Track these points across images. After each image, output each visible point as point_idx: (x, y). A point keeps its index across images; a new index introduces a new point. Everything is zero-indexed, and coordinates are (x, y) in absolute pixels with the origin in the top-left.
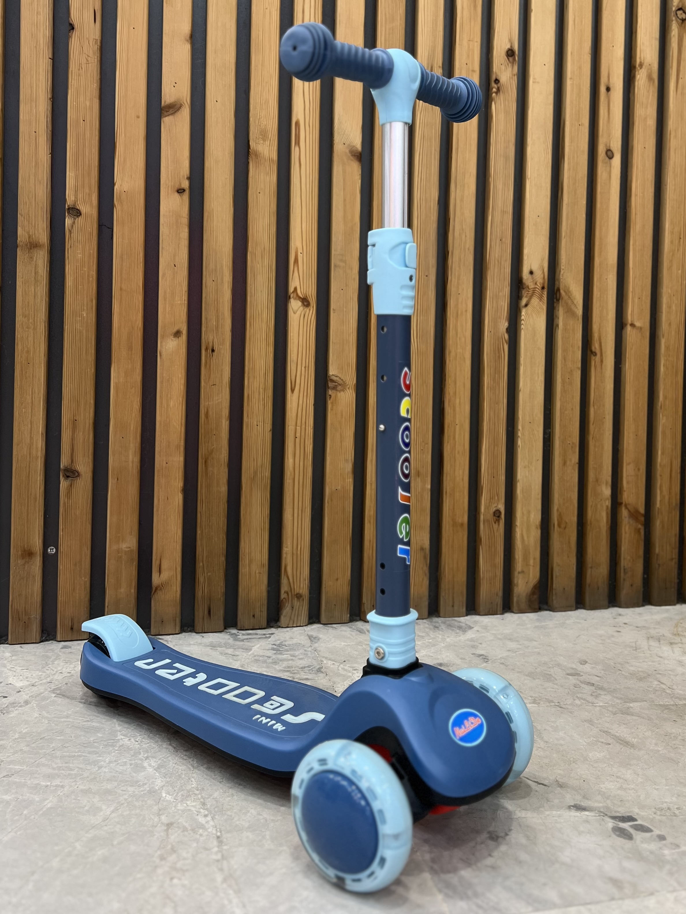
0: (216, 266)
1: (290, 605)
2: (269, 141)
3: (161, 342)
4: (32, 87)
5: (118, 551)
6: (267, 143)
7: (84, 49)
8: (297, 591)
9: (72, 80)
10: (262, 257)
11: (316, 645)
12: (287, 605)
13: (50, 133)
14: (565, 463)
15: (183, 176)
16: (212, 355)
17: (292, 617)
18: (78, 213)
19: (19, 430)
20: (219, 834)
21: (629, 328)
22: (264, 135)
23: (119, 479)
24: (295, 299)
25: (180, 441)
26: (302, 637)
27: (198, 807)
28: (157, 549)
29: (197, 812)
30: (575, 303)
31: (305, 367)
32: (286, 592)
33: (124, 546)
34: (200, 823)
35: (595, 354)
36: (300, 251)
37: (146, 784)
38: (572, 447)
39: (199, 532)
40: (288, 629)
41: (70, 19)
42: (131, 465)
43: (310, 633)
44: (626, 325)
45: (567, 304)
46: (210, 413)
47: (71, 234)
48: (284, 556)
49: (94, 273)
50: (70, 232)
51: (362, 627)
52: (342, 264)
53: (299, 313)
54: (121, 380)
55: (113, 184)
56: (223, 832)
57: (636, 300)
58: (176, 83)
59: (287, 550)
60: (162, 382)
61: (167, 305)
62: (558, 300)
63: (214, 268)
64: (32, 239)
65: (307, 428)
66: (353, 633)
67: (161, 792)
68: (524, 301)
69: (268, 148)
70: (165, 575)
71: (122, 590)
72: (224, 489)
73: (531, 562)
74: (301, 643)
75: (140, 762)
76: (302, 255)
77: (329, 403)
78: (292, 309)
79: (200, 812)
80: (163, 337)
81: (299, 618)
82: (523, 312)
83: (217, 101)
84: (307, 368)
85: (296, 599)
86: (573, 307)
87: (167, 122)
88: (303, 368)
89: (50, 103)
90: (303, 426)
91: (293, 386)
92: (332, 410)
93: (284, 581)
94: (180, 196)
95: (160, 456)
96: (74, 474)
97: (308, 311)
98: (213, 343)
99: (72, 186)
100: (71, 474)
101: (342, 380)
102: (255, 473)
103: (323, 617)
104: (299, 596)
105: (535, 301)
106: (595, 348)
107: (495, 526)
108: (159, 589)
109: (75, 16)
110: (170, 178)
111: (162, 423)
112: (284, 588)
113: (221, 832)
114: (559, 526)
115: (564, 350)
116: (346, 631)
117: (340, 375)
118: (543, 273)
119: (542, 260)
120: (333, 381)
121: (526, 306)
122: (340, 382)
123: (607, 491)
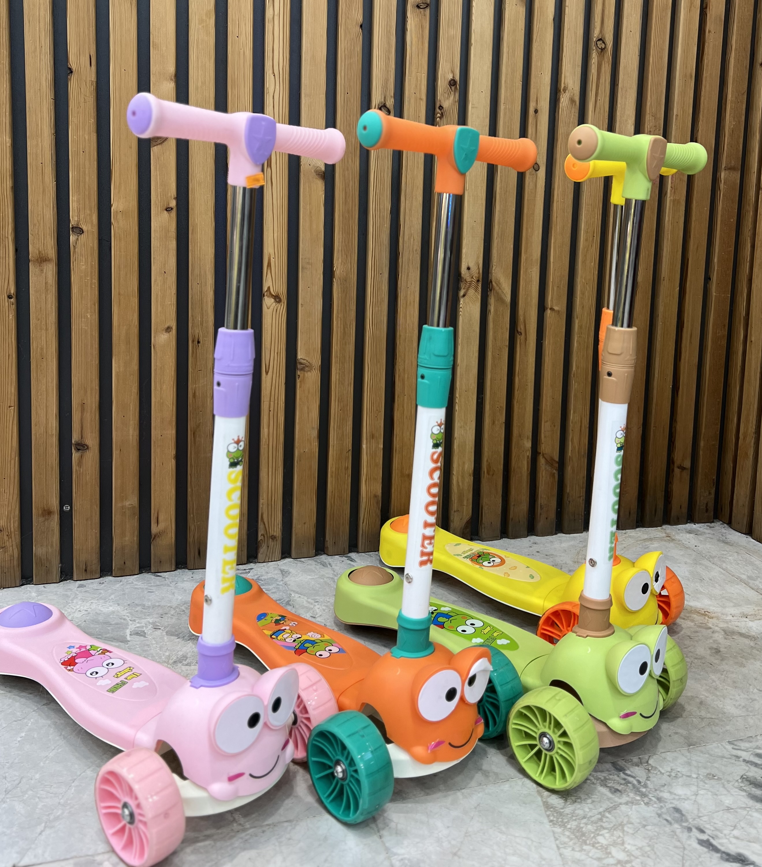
0: (200, 272)
1: (265, 545)
3: (155, 337)
4: (37, 125)
5: (123, 507)
7: (82, 90)
8: (272, 533)
9: (72, 117)
11: (287, 579)
12: (263, 545)
13: (54, 162)
15: (171, 196)
16: (198, 346)
17: (268, 553)
18: (81, 231)
19: (37, 413)
21: (548, 312)
23: (122, 450)
24: (268, 297)
25: (172, 417)
26: (276, 572)
28: (155, 504)
30: (504, 291)
31: (277, 353)
32: (263, 535)
33: (127, 503)
35: (521, 334)
36: (272, 256)
38: (500, 410)
39: (189, 490)
40: (265, 564)
41: (69, 64)
42: (131, 437)
43: (282, 568)
44: (547, 308)
45: (498, 293)
46: (197, 394)
47: (75, 249)
48: (261, 506)
49: (96, 281)
50: (74, 247)
51: (325, 561)
52: (308, 266)
53: (272, 308)
54: (122, 369)
55: (110, 206)
57: (555, 288)
59: (263, 501)
60: (156, 370)
61: (159, 306)
62: (491, 290)
63: (198, 273)
64: (42, 254)
65: (279, 402)
66: (318, 567)
68: (462, 292)
70: (162, 525)
71: (127, 539)
73: (465, 503)
74: (274, 577)
76: (274, 259)
77: (298, 381)
78: (266, 305)
80: (156, 333)
81: (274, 555)
82: (462, 301)
84: (279, 354)
85: (270, 540)
86: (503, 296)
87: (155, 151)
88: (276, 354)
89: (53, 137)
90: (276, 402)
91: (267, 369)
92: (300, 387)
93: (261, 526)
94: (168, 213)
95: (156, 430)
96: (84, 447)
97: (279, 306)
98: (198, 336)
99: (75, 208)
100: (81, 447)
101: (309, 362)
103: (293, 553)
104: (273, 538)
105: (471, 292)
106: (521, 329)
108: (157, 536)
109: (73, 61)
110: (160, 199)
111: (157, 403)
112: (261, 531)
114: (488, 473)
115: (495, 332)
116: (311, 565)
117: (307, 359)
118: (479, 268)
119: (478, 258)
120: (301, 364)
121: (464, 296)
122: (308, 364)
123: (528, 444)
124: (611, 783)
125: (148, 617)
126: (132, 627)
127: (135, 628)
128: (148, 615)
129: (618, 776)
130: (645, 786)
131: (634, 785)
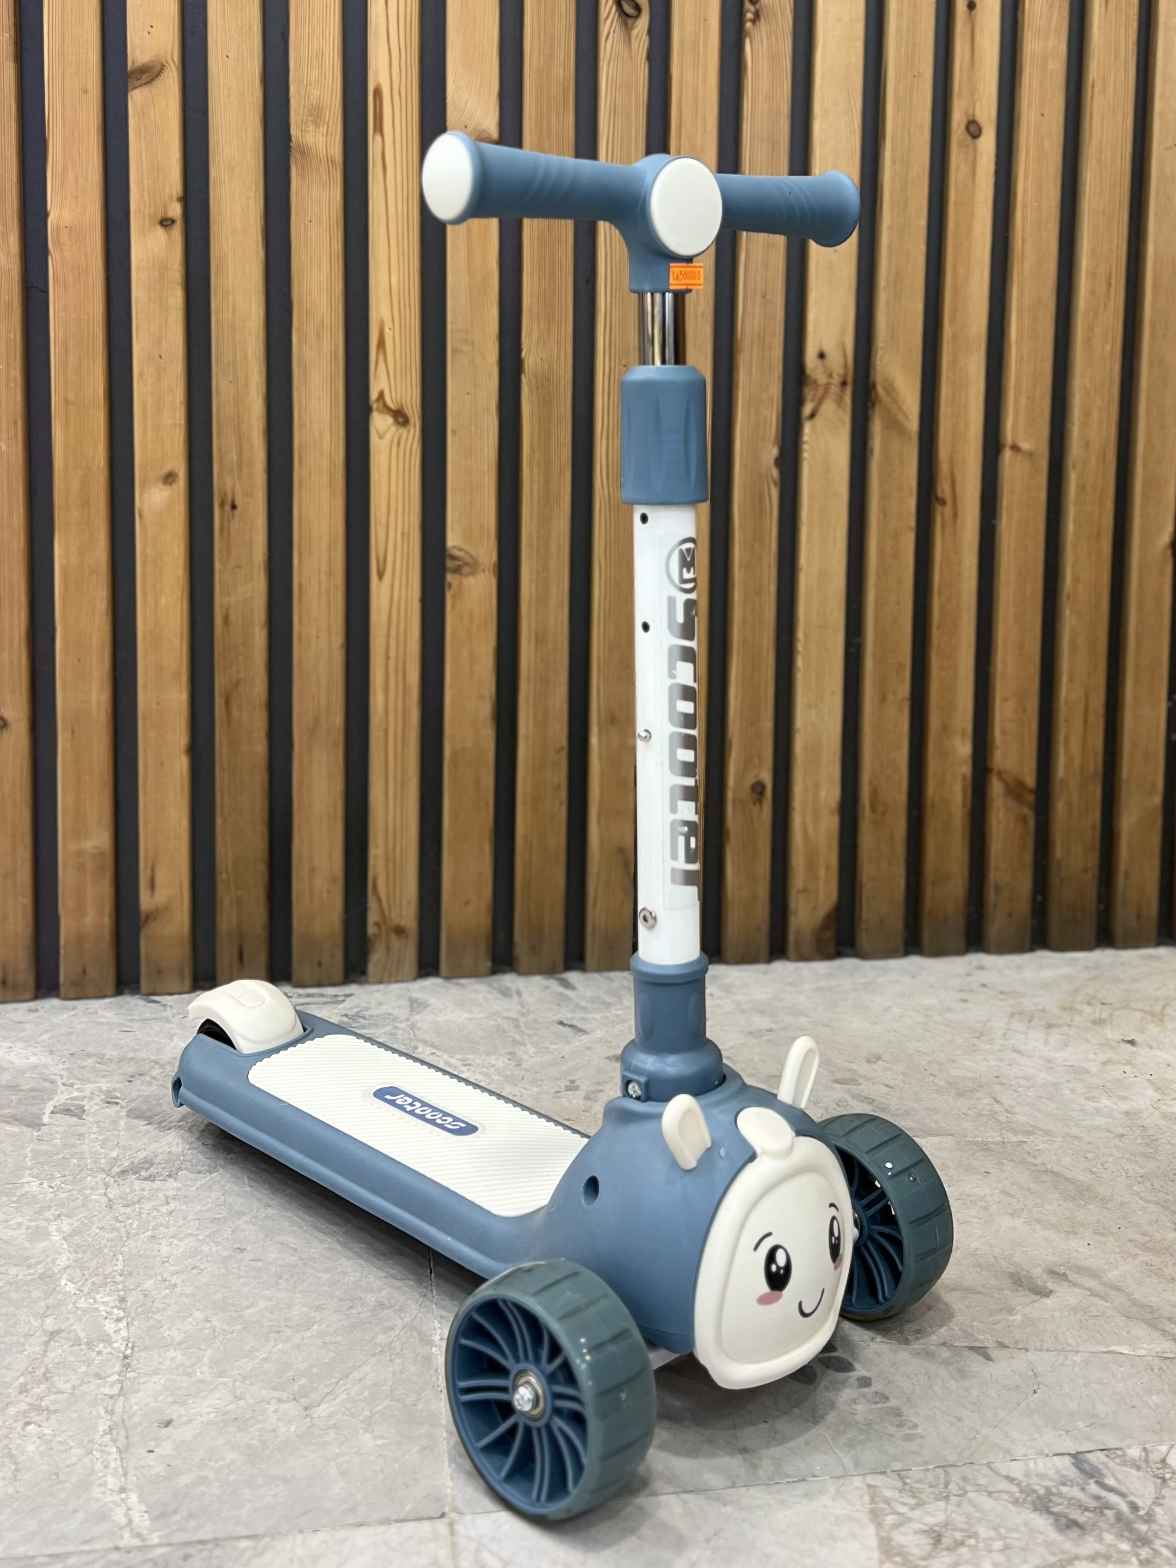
0: (235, 357)
1: (383, 946)
2: (325, 126)
3: (141, 494)
5: (79, 853)
6: (323, 130)
8: (395, 920)
10: (319, 336)
11: (418, 1017)
12: (378, 945)
14: (883, 699)
15: (171, 197)
16: (233, 515)
17: (389, 963)
20: (128, 1352)
21: (1008, 454)
22: (316, 115)
23: (75, 732)
24: (381, 412)
25: (181, 664)
26: (400, 1003)
27: (112, 1304)
28: (146, 850)
29: (107, 1313)
30: (904, 408)
31: (403, 534)
32: (377, 924)
33: (88, 845)
34: (105, 1331)
35: (943, 502)
36: (387, 326)
37: (40, 1262)
38: (898, 670)
39: (219, 821)
40: (379, 986)
42: (95, 705)
43: (415, 995)
44: (1003, 447)
45: (888, 411)
46: (232, 617)
48: (371, 862)
49: (17, 374)
52: (467, 348)
53: (388, 437)
54: (73, 560)
55: (46, 215)
56: (136, 1349)
57: (1023, 401)
58: (152, 27)
59: (376, 851)
60: (144, 563)
61: (149, 427)
62: (873, 405)
63: (231, 359)
65: (408, 641)
66: (490, 997)
67: (60, 1278)
68: (807, 409)
69: (324, 139)
70: (162, 895)
71: (88, 919)
72: (260, 748)
73: (822, 873)
74: (392, 1013)
75: (45, 1224)
76: (391, 332)
77: (449, 595)
78: (377, 431)
79: (111, 1313)
80: (143, 485)
81: (401, 968)
82: (807, 428)
83: (228, 57)
84: (406, 536)
85: (393, 935)
86: (900, 417)
87: (137, 98)
88: (399, 536)
90: (402, 638)
91: (382, 565)
92: (453, 608)
93: (372, 904)
94: (166, 231)
95: (146, 693)
97: (405, 433)
98: (234, 493)
101: (471, 556)
102: (317, 720)
103: (444, 966)
104: (400, 931)
105: (829, 407)
106: (943, 491)
107: (755, 810)
108: (151, 917)
110: (147, 201)
111: (147, 636)
112: (373, 916)
113: (133, 1349)
114: (873, 809)
115: (884, 497)
116: (478, 992)
117: (466, 547)
118: (845, 355)
119: (843, 332)
120: (453, 558)
121: (812, 416)
122: (468, 559)
123: (964, 749)
124: (1062, 1504)
125: (101, 1080)
126: (61, 1098)
127: (67, 1100)
128: (104, 1076)
129: (1083, 1489)
130: (1149, 1518)
131: (1119, 1517)
